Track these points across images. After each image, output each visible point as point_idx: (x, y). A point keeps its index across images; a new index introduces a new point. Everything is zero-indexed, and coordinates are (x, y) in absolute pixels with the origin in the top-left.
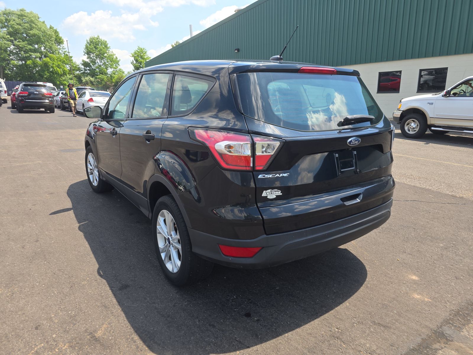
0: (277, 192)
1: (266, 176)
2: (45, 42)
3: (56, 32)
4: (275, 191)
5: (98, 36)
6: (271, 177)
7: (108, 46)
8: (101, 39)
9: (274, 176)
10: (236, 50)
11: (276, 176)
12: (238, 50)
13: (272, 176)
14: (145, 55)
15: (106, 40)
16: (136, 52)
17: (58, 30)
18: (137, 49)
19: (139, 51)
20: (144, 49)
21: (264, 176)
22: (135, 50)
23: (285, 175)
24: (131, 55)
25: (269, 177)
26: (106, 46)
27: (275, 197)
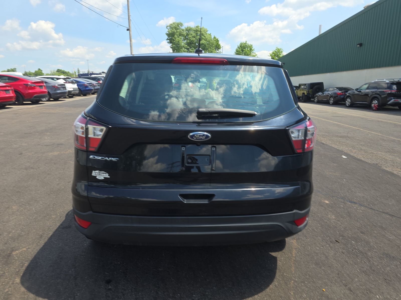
0: (105, 175)
1: (96, 157)
2: (208, 48)
3: (218, 41)
4: (103, 173)
5: (246, 42)
6: (100, 159)
7: (253, 49)
8: (248, 43)
9: (103, 158)
10: (358, 45)
11: (105, 159)
12: (361, 45)
13: (102, 158)
14: (281, 54)
15: (251, 44)
16: (274, 52)
17: (218, 39)
18: (275, 50)
19: (276, 51)
20: (281, 49)
21: (94, 157)
22: (273, 50)
23: (113, 159)
24: (270, 55)
25: (98, 158)
26: (251, 49)
27: (103, 178)
